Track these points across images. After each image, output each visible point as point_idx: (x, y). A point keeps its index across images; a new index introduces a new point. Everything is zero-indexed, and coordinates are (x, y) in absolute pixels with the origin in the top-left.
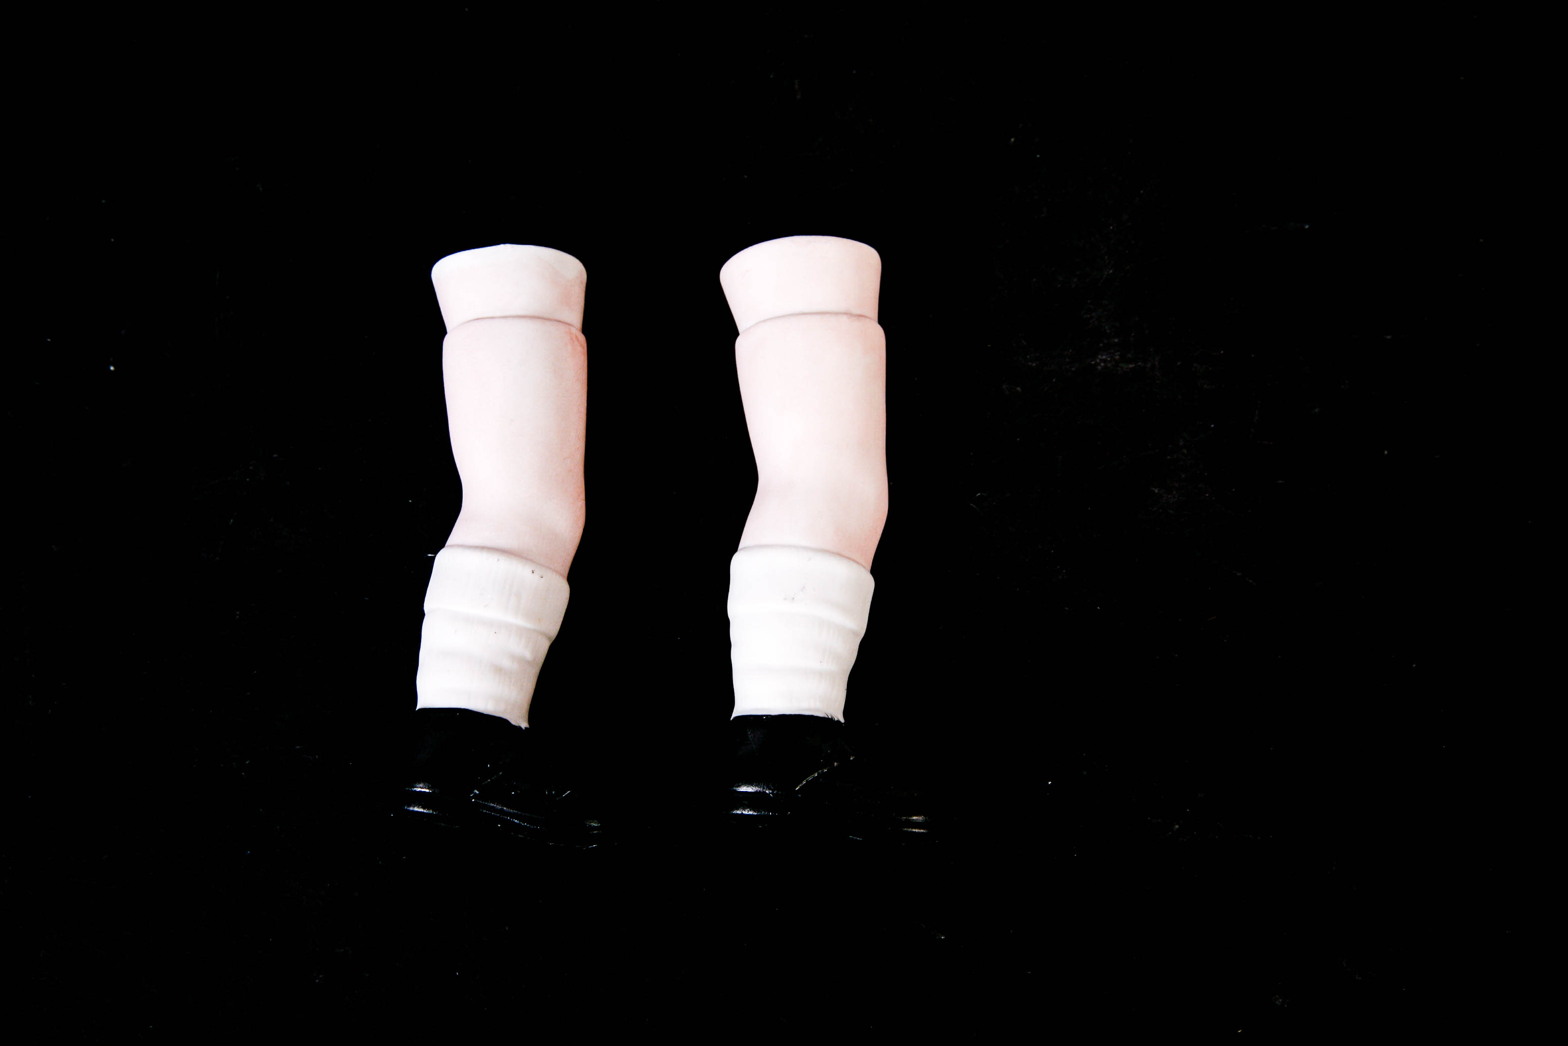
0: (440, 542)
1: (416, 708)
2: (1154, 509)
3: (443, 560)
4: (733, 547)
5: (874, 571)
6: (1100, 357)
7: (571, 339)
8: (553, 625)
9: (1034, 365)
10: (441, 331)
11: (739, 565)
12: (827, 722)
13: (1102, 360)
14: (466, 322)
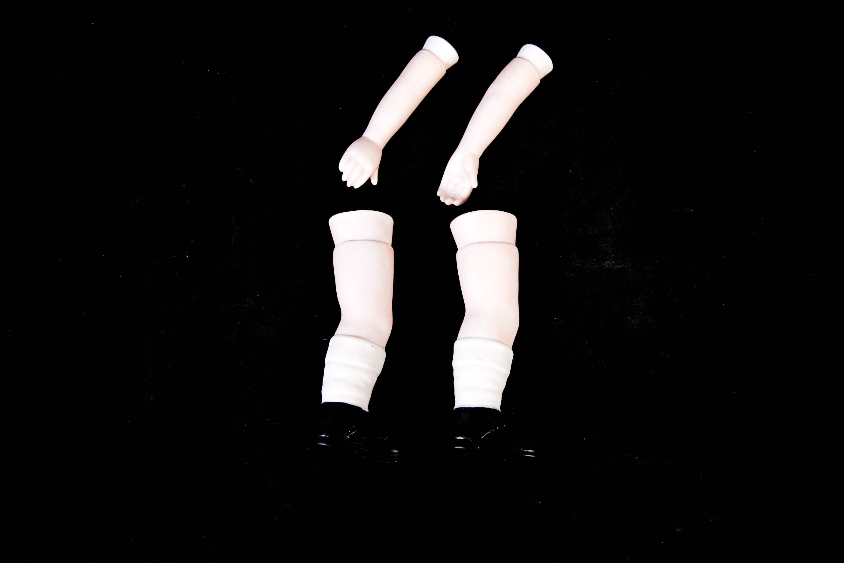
0: (332, 334)
1: (321, 402)
2: (629, 326)
3: (333, 341)
4: (454, 338)
5: (513, 349)
6: (606, 262)
7: (389, 250)
8: (378, 369)
9: (579, 265)
10: (333, 246)
11: (457, 345)
12: (494, 411)
13: (607, 264)
14: (343, 243)
